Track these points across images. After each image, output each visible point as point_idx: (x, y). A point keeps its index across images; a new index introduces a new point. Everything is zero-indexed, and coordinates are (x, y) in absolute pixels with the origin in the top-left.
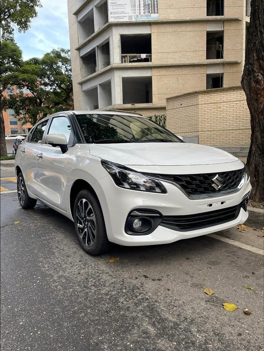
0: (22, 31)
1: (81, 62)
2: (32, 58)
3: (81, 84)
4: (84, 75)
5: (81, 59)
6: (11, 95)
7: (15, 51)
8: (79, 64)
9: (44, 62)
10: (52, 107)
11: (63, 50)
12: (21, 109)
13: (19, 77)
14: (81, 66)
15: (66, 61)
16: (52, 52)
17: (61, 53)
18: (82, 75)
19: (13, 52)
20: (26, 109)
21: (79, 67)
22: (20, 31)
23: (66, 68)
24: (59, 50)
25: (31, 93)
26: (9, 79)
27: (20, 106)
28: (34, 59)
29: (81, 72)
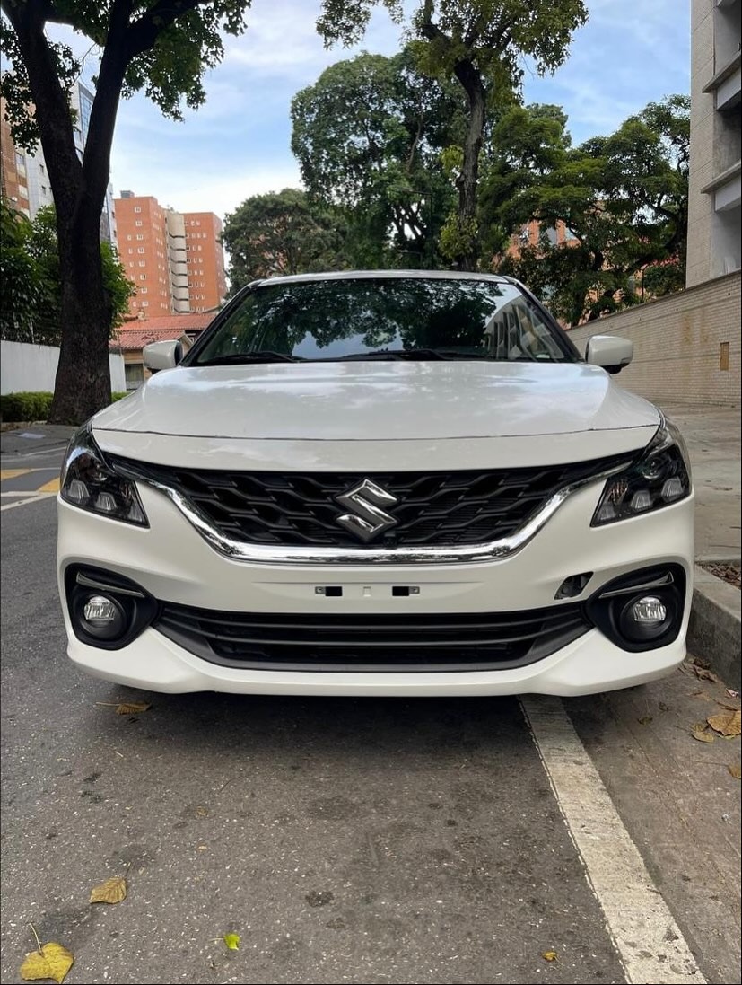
0: (548, 71)
1: (720, 125)
2: (589, 141)
3: (713, 190)
4: (724, 162)
5: (718, 115)
6: (524, 249)
7: (541, 130)
8: (712, 132)
9: (616, 145)
10: (628, 271)
11: (678, 102)
12: (547, 283)
13: (542, 199)
14: (718, 137)
15: (681, 131)
16: (646, 111)
17: (673, 111)
18: (719, 162)
19: (537, 132)
20: (559, 281)
21: (711, 141)
22: (541, 72)
23: (684, 151)
24: (665, 103)
25: (575, 238)
26: (516, 207)
27: (546, 275)
28: (594, 142)
29: (715, 154)
